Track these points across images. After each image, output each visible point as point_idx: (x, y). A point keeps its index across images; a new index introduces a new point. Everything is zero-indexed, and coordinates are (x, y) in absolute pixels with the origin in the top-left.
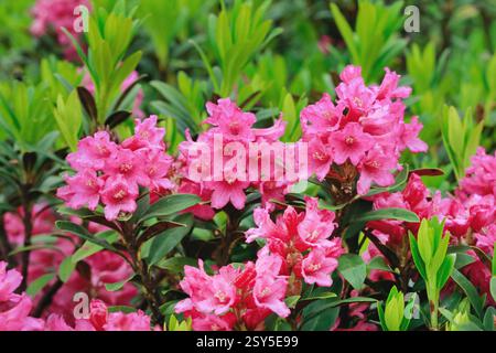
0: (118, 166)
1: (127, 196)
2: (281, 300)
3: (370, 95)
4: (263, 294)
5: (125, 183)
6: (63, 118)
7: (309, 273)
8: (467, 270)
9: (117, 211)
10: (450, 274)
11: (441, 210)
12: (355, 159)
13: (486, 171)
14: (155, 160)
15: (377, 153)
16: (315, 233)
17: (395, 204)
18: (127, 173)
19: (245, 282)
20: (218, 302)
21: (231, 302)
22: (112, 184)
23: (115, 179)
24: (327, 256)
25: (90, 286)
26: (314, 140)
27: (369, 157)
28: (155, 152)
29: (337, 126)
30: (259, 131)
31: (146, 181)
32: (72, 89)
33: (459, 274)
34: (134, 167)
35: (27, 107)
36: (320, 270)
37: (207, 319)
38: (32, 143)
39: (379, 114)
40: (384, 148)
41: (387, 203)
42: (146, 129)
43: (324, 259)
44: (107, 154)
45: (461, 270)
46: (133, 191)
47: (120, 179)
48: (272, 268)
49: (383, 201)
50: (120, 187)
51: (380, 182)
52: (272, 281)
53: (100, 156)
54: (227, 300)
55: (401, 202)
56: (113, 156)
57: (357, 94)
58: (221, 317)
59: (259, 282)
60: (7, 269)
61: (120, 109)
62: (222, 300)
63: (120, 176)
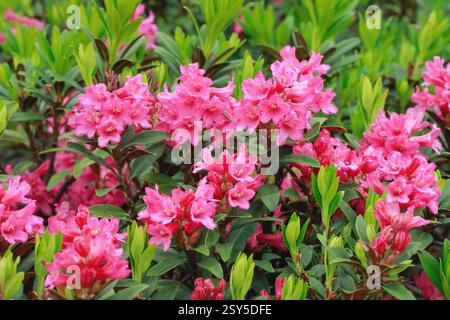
0: (110, 109)
1: (115, 131)
2: (211, 217)
3: (292, 74)
4: (198, 212)
5: (114, 121)
6: (82, 62)
7: (233, 198)
8: (354, 203)
9: (107, 141)
10: (339, 205)
11: (340, 157)
12: (276, 120)
13: (383, 129)
14: (138, 106)
15: (292, 117)
16: (241, 171)
17: (306, 151)
18: (117, 115)
19: (187, 202)
20: (165, 215)
21: (174, 217)
22: (105, 121)
23: (108, 117)
24: (248, 188)
25: (99, 179)
26: (248, 104)
27: (286, 119)
28: (138, 101)
29: (265, 96)
30: (215, 90)
31: (129, 122)
32: (90, 42)
33: (347, 205)
34: (123, 110)
35: (60, 47)
36: (243, 197)
37: (157, 227)
38: (62, 74)
39: (300, 87)
40: (298, 114)
41: (302, 150)
42: (134, 83)
43: (246, 190)
44: (104, 99)
45: (350, 203)
46: (120, 128)
47: (111, 119)
48: (206, 195)
49: (298, 148)
50: (110, 124)
51: (293, 137)
52: (205, 203)
53: (99, 100)
54: (172, 215)
55: (311, 150)
56: (108, 102)
57: (283, 73)
58: (167, 225)
59: (195, 204)
60: (21, 181)
61: (124, 58)
62: (168, 214)
63: (111, 116)
